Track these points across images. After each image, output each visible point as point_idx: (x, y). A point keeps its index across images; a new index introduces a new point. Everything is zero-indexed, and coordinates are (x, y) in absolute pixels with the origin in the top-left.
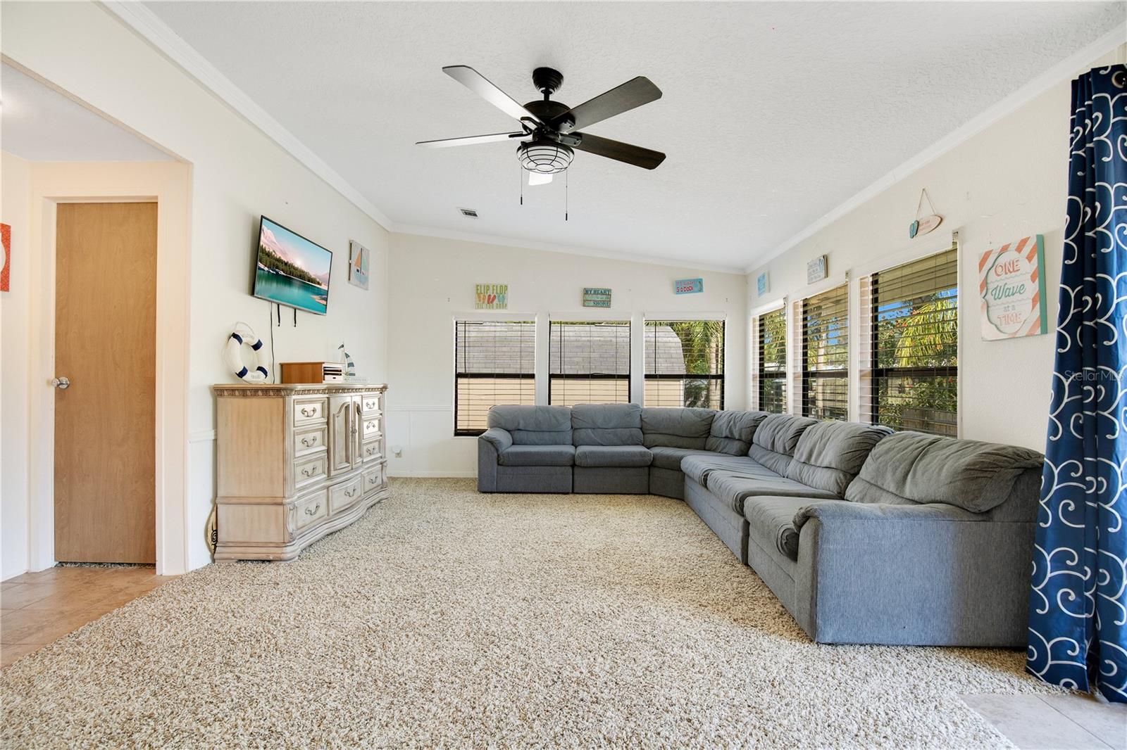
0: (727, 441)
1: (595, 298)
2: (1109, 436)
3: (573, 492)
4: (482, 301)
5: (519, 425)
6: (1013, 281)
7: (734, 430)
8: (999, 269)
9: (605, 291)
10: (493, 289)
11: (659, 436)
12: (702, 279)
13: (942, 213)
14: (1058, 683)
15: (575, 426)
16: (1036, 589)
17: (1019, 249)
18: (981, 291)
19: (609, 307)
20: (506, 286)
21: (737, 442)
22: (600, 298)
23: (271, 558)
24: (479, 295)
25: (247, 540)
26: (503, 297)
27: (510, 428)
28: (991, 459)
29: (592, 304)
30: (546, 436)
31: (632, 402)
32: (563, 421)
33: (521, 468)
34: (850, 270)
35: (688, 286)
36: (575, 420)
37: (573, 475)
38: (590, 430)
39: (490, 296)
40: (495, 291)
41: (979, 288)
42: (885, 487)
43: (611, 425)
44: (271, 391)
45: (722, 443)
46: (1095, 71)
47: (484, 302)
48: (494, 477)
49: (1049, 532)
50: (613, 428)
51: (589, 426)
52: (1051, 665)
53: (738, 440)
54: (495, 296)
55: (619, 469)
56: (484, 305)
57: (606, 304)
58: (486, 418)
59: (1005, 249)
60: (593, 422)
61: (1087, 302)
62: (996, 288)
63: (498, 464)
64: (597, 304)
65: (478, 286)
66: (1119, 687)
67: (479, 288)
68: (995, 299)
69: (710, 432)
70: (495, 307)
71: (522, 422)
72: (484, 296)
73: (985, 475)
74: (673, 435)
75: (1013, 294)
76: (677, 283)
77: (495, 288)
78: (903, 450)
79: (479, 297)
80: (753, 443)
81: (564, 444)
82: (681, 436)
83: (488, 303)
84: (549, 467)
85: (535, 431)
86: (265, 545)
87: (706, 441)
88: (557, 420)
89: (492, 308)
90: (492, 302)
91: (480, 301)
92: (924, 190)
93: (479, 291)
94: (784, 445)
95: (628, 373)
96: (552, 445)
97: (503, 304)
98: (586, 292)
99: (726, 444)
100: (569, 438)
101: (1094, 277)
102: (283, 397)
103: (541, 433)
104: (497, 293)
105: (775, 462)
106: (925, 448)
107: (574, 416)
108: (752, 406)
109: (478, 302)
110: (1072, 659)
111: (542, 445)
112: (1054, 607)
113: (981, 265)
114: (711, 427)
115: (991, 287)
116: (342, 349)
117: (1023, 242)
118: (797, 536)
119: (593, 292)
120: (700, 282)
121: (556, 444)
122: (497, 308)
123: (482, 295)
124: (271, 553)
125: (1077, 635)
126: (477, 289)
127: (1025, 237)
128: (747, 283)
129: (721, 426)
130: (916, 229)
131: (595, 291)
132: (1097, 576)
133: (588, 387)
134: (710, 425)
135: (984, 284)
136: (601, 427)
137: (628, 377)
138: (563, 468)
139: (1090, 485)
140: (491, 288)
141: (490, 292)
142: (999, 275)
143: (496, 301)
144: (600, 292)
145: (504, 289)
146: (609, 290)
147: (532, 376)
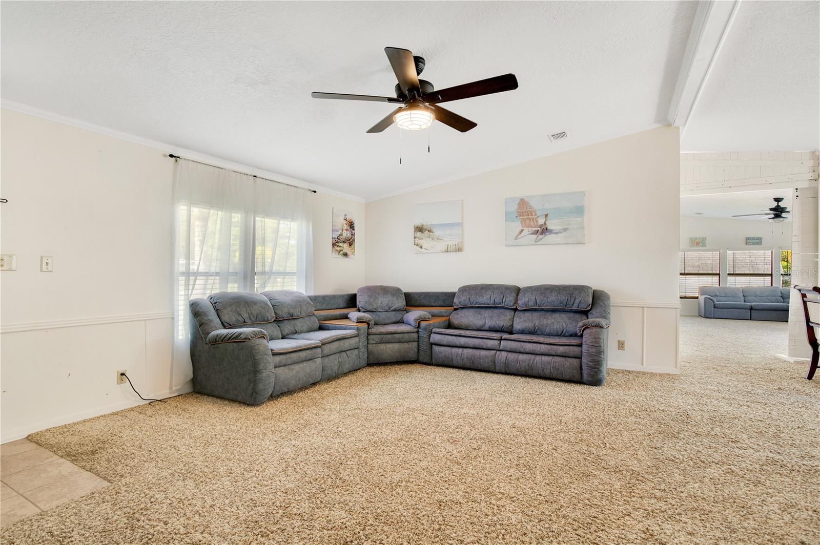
1: (753, 241)
3: (750, 320)
9: (759, 238)
15: (745, 295)
19: (761, 245)
20: (706, 238)
26: (704, 242)
27: (711, 294)
29: (751, 244)
30: (731, 299)
31: (773, 285)
32: (738, 293)
36: (744, 293)
37: (750, 313)
43: (765, 295)
47: (694, 244)
51: (753, 295)
54: (700, 242)
60: (755, 294)
63: (714, 308)
65: (690, 238)
71: (717, 293)
77: (699, 239)
79: (692, 242)
81: (740, 301)
83: (697, 244)
84: (738, 309)
85: (725, 297)
88: (736, 292)
95: (771, 273)
96: (735, 302)
97: (705, 245)
98: (748, 239)
100: (743, 300)
103: (728, 297)
121: (737, 301)
122: (701, 247)
133: (749, 279)
136: (759, 296)
137: (771, 275)
141: (697, 240)
145: (704, 239)
146: (761, 238)
147: (719, 274)
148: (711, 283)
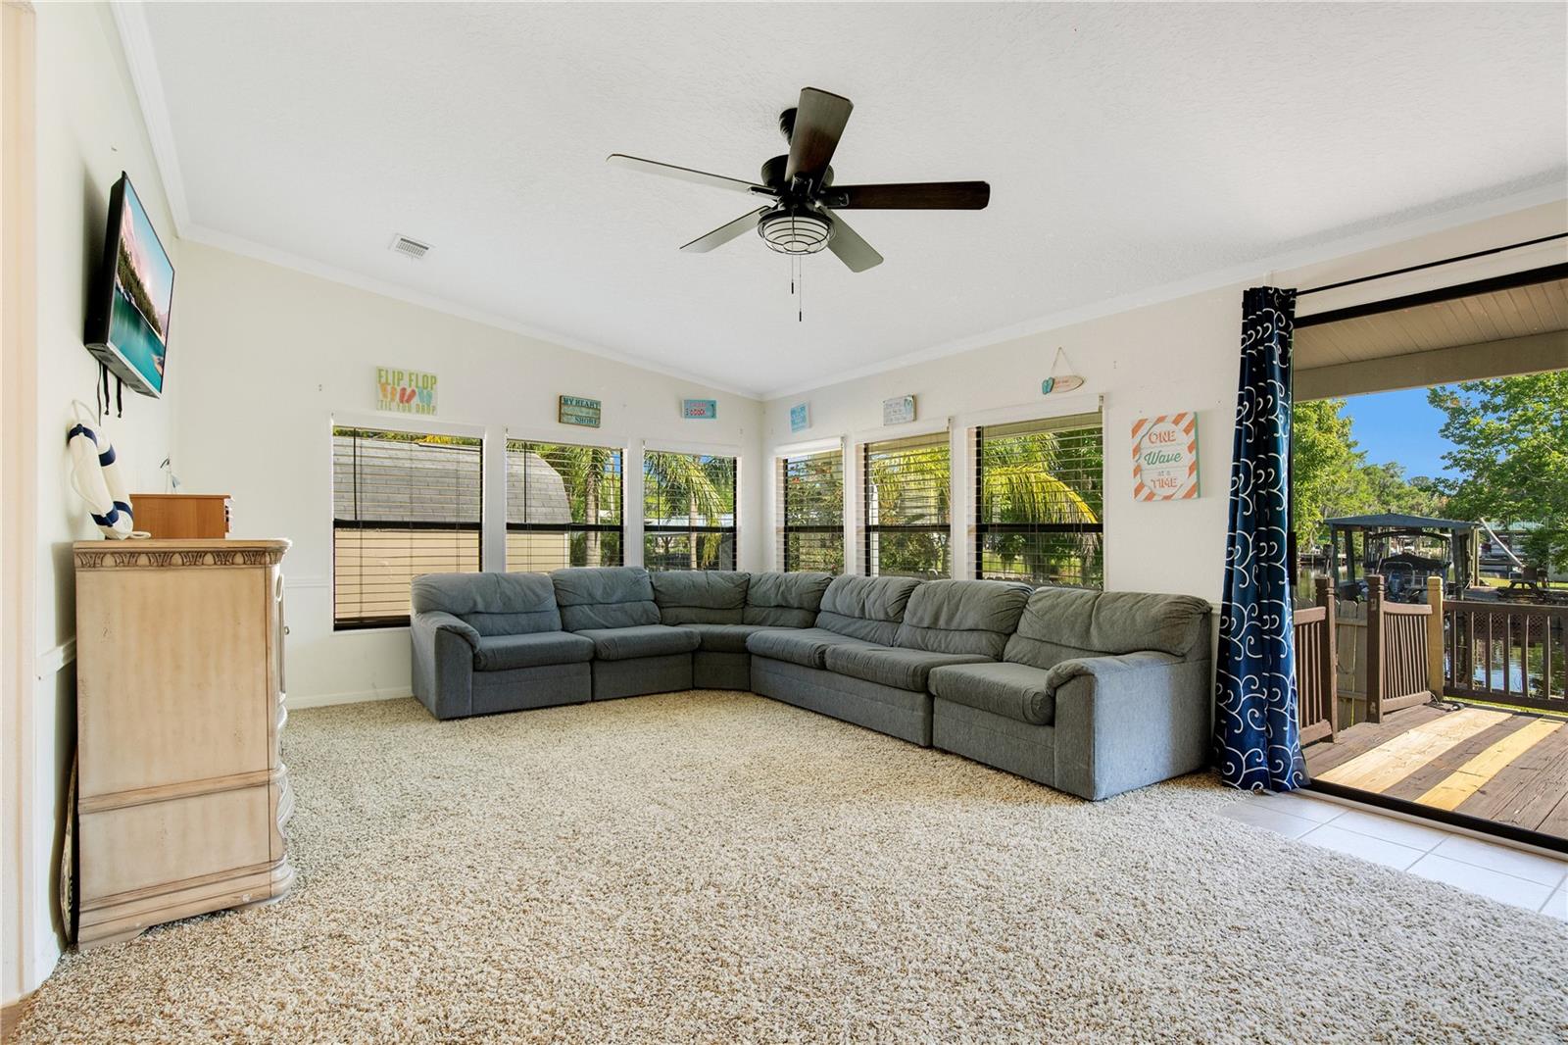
0: (779, 611)
1: (578, 411)
2: (1280, 582)
3: (593, 700)
4: (389, 396)
5: (475, 603)
6: (1168, 449)
7: (789, 597)
8: (1154, 438)
9: (592, 403)
10: (411, 380)
11: (683, 610)
12: (715, 402)
13: (1083, 375)
14: (1249, 789)
15: (564, 603)
16: (1234, 713)
17: (1176, 422)
18: (1134, 456)
19: (598, 426)
20: (434, 378)
21: (796, 612)
22: (584, 412)
23: (246, 899)
24: (383, 386)
25: (173, 877)
26: (430, 396)
27: (461, 610)
28: (1181, 607)
29: (573, 420)
30: (523, 619)
32: (546, 595)
33: (513, 672)
34: (953, 417)
35: (701, 409)
36: (562, 593)
37: (592, 673)
38: (585, 606)
39: (404, 390)
40: (413, 383)
41: (1131, 452)
42: (1063, 642)
43: (615, 598)
44: (239, 555)
45: (772, 614)
46: (1266, 289)
47: (393, 400)
48: (468, 691)
49: (1242, 664)
50: (617, 602)
51: (586, 602)
52: (1245, 774)
53: (797, 608)
54: (413, 391)
55: (656, 659)
56: (394, 405)
57: (594, 421)
58: (410, 597)
59: (1161, 419)
60: (590, 595)
61: (1261, 474)
62: (1150, 454)
63: (476, 670)
64: (580, 421)
65: (380, 370)
66: (1284, 779)
67: (383, 373)
68: (1149, 464)
69: (746, 600)
70: (414, 410)
71: (479, 600)
72: (394, 389)
73: (1184, 621)
74: (701, 607)
75: (1168, 461)
76: (686, 402)
77: (413, 377)
78: (1071, 605)
79: (384, 390)
80: (820, 611)
81: (550, 631)
82: (712, 609)
83: (402, 401)
84: (557, 667)
85: (502, 614)
86: (226, 875)
87: (743, 614)
88: (537, 596)
89: (410, 411)
90: (408, 401)
91: (385, 396)
92: (1060, 348)
93: (383, 380)
94: (885, 609)
96: (532, 632)
97: (429, 406)
98: (563, 401)
99: (779, 614)
100: (557, 622)
101: (1266, 455)
102: (265, 567)
103: (513, 616)
104: (417, 387)
105: (873, 629)
106: (1094, 603)
107: (560, 587)
108: (775, 567)
109: (381, 397)
110: (1260, 764)
111: (517, 633)
112: (1247, 726)
113: (1135, 432)
114: (747, 594)
115: (1145, 452)
116: (166, 467)
117: (1181, 416)
118: (1053, 699)
119: (574, 403)
120: (713, 405)
121: (538, 630)
122: (418, 411)
123: (389, 388)
124: (245, 888)
125: (1261, 745)
126: (380, 376)
127: (1164, 415)
128: (764, 413)
129: (765, 592)
130: (1050, 386)
131: (578, 402)
132: (1272, 695)
134: (746, 591)
135: (1137, 450)
136: (602, 601)
137: (621, 529)
138: (579, 665)
139: (1264, 623)
140: (406, 378)
141: (404, 383)
142: (1153, 443)
143: (416, 400)
144: (585, 403)
145: (430, 381)
146: (598, 403)
147: (477, 527)
148: (454, 560)
